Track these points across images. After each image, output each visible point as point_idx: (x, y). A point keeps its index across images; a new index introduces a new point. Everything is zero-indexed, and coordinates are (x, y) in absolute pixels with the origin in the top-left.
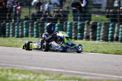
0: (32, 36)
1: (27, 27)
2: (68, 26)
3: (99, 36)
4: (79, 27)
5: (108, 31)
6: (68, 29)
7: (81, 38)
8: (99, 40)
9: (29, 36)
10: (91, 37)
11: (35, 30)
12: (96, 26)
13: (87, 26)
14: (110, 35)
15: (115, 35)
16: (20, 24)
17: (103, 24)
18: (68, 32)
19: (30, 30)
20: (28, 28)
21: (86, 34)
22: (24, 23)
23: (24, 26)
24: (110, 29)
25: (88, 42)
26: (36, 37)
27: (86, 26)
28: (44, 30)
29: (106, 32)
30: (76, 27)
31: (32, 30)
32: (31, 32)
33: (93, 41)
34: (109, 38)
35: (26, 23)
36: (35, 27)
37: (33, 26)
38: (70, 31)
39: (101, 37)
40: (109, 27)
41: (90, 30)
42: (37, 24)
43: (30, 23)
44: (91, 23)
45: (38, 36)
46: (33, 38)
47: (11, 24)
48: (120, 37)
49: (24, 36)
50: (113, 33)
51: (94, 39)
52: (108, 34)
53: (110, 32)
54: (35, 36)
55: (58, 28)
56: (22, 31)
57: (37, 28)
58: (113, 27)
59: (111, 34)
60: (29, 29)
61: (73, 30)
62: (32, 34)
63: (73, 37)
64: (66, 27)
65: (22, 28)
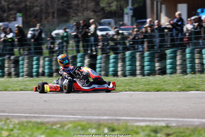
3: (23, 72)
5: (32, 65)
7: (2, 76)
8: (23, 76)
10: (13, 73)
13: (9, 61)
14: (34, 70)
15: (41, 70)
17: (26, 58)
21: (8, 70)
24: (35, 63)
25: (11, 79)
27: (6, 62)
29: (30, 66)
33: (17, 78)
34: (34, 74)
39: (25, 73)
40: (33, 61)
41: (12, 65)
48: (46, 71)
50: (38, 68)
51: (17, 75)
52: (32, 68)
53: (35, 66)
58: (38, 60)
59: (36, 68)
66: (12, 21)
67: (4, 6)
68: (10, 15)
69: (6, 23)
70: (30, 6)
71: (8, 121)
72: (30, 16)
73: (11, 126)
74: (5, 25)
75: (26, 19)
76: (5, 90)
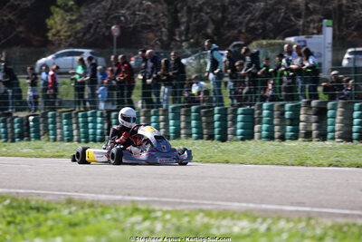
0: (189, 135)
1: (176, 118)
2: (265, 112)
3: (333, 131)
4: (287, 114)
5: (352, 119)
6: (265, 119)
7: (295, 137)
8: (333, 138)
9: (182, 136)
10: (314, 133)
11: (193, 123)
12: (325, 110)
13: (306, 110)
14: (355, 128)
16: (161, 113)
17: (340, 105)
18: (265, 126)
19: (183, 125)
20: (179, 119)
21: (305, 127)
22: (170, 110)
23: (171, 115)
24: (356, 114)
25: (310, 144)
26: (197, 139)
27: (302, 111)
28: (214, 122)
29: (348, 121)
30: (283, 114)
31: (188, 123)
32: (185, 128)
33: (321, 143)
34: (355, 135)
35: (174, 109)
36: (193, 118)
37: (190, 115)
38: (270, 122)
39: (337, 133)
40: (353, 111)
41: (314, 118)
42: (197, 111)
43: (183, 110)
44: (314, 103)
45: (200, 136)
46: (190, 141)
47: (142, 114)
49: (171, 137)
51: (323, 136)
52: (352, 125)
53: (356, 121)
54: (194, 135)
55: (244, 118)
56: (167, 126)
57: (198, 119)
59: (357, 125)
60: (180, 122)
61: (276, 121)
62: (188, 131)
63: (277, 135)
64: (261, 114)
65: (166, 121)
66: (313, 34)
67: (299, 5)
68: (309, 22)
69: (302, 38)
70: (348, 7)
71: (313, 222)
72: (348, 26)
73: (319, 232)
74: (299, 42)
75: (340, 30)
76: (301, 164)
